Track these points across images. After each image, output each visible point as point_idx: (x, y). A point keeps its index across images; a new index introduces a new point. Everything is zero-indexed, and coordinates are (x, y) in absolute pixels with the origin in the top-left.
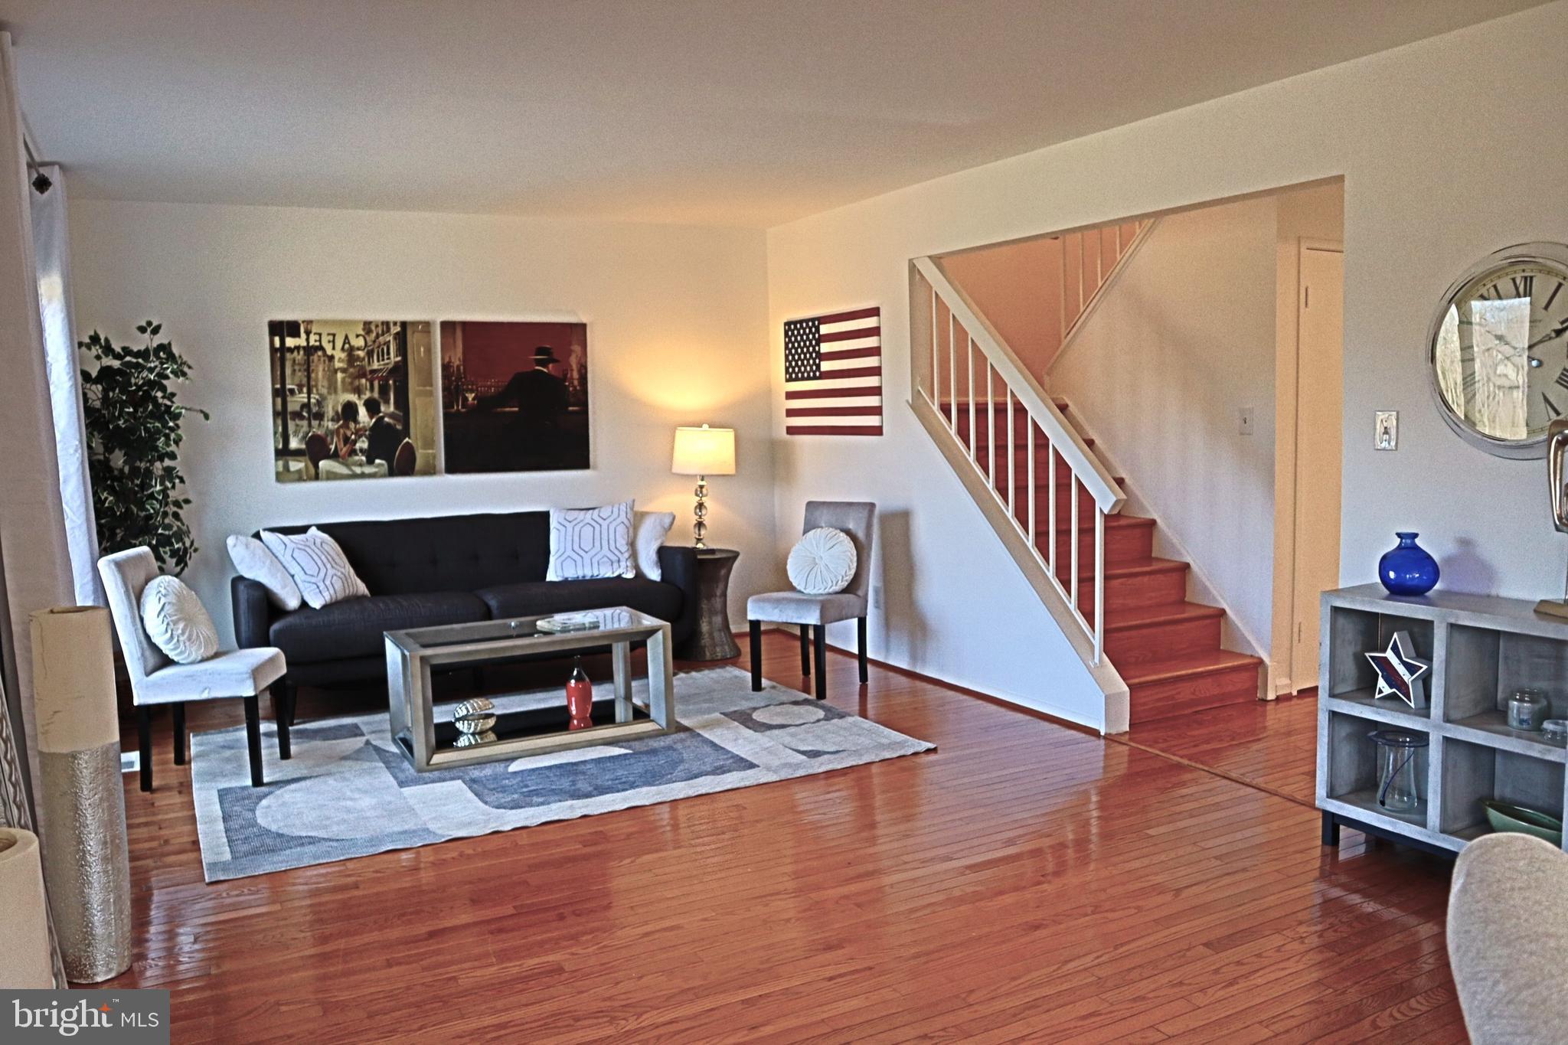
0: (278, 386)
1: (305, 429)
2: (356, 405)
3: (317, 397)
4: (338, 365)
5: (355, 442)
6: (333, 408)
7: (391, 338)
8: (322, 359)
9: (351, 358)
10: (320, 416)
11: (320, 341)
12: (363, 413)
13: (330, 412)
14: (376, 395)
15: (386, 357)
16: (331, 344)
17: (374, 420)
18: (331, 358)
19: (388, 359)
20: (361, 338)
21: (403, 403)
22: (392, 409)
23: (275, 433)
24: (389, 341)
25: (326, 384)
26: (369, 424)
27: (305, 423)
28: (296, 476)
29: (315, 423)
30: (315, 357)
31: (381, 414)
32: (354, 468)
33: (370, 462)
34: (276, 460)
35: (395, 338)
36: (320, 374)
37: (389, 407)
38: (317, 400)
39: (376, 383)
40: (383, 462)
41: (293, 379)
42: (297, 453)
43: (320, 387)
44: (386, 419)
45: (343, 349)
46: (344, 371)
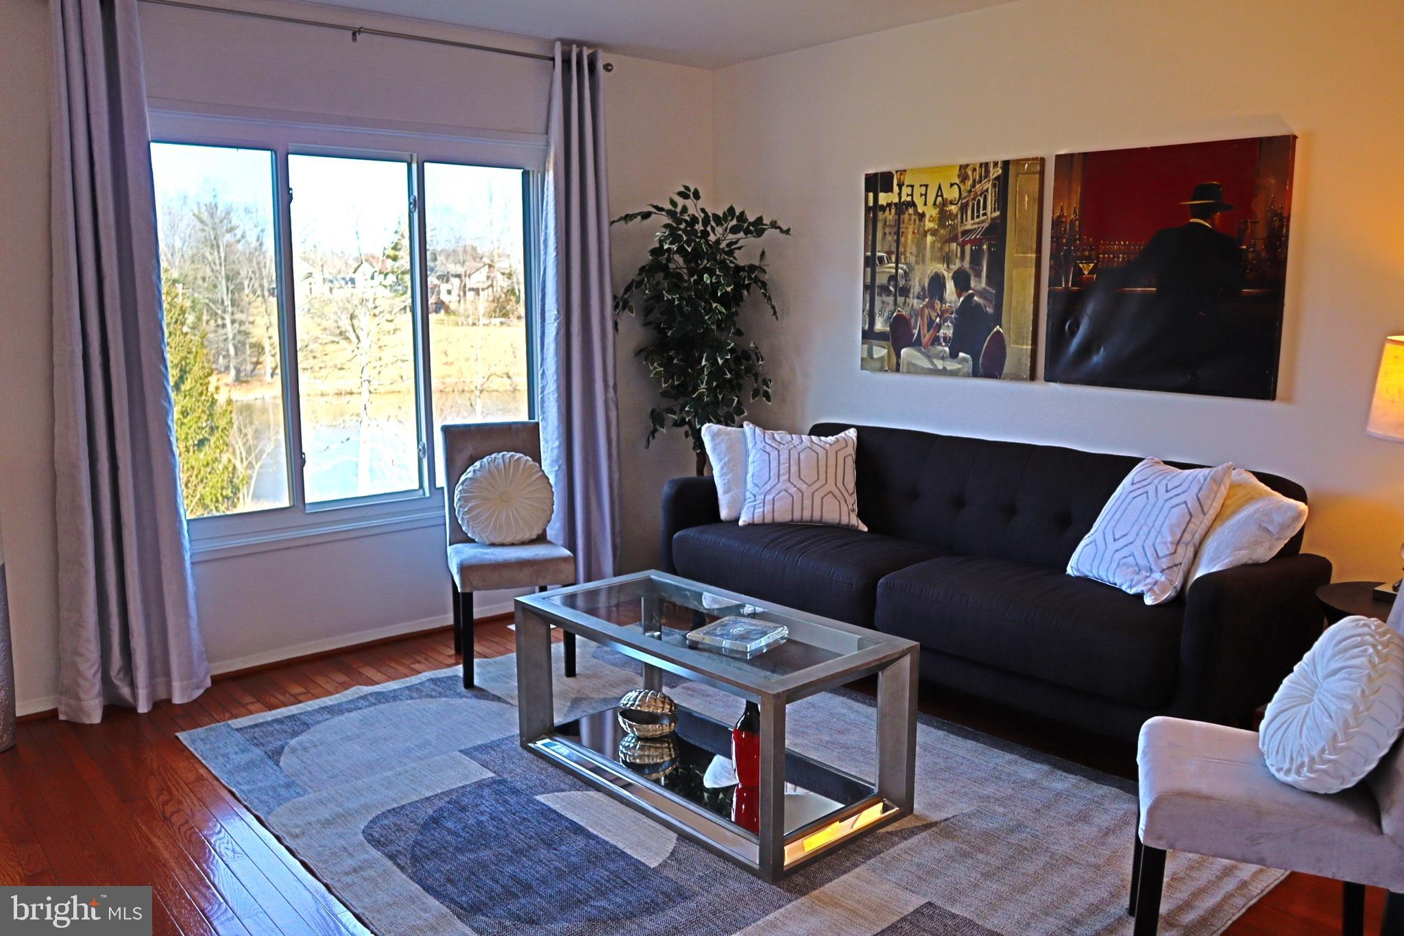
0: (869, 254)
1: (891, 307)
2: (944, 277)
3: (905, 267)
4: (929, 225)
5: (939, 327)
6: (920, 283)
7: (990, 185)
8: (913, 217)
9: (943, 216)
10: (905, 292)
11: (912, 195)
12: (950, 286)
13: (916, 288)
14: (967, 265)
15: (981, 212)
16: (924, 197)
17: (961, 299)
18: (922, 216)
19: (985, 214)
20: (956, 186)
21: (997, 277)
22: (983, 285)
23: (863, 311)
24: (987, 190)
25: (914, 250)
26: (956, 302)
27: (890, 299)
28: (878, 365)
29: (901, 300)
30: (906, 216)
31: (971, 291)
32: (935, 361)
33: (954, 355)
34: (863, 344)
35: (994, 186)
36: (910, 236)
37: (980, 282)
38: (905, 271)
39: (968, 248)
40: (968, 356)
41: (882, 247)
42: (882, 336)
43: (908, 255)
44: (976, 298)
45: (935, 204)
46: (934, 232)
